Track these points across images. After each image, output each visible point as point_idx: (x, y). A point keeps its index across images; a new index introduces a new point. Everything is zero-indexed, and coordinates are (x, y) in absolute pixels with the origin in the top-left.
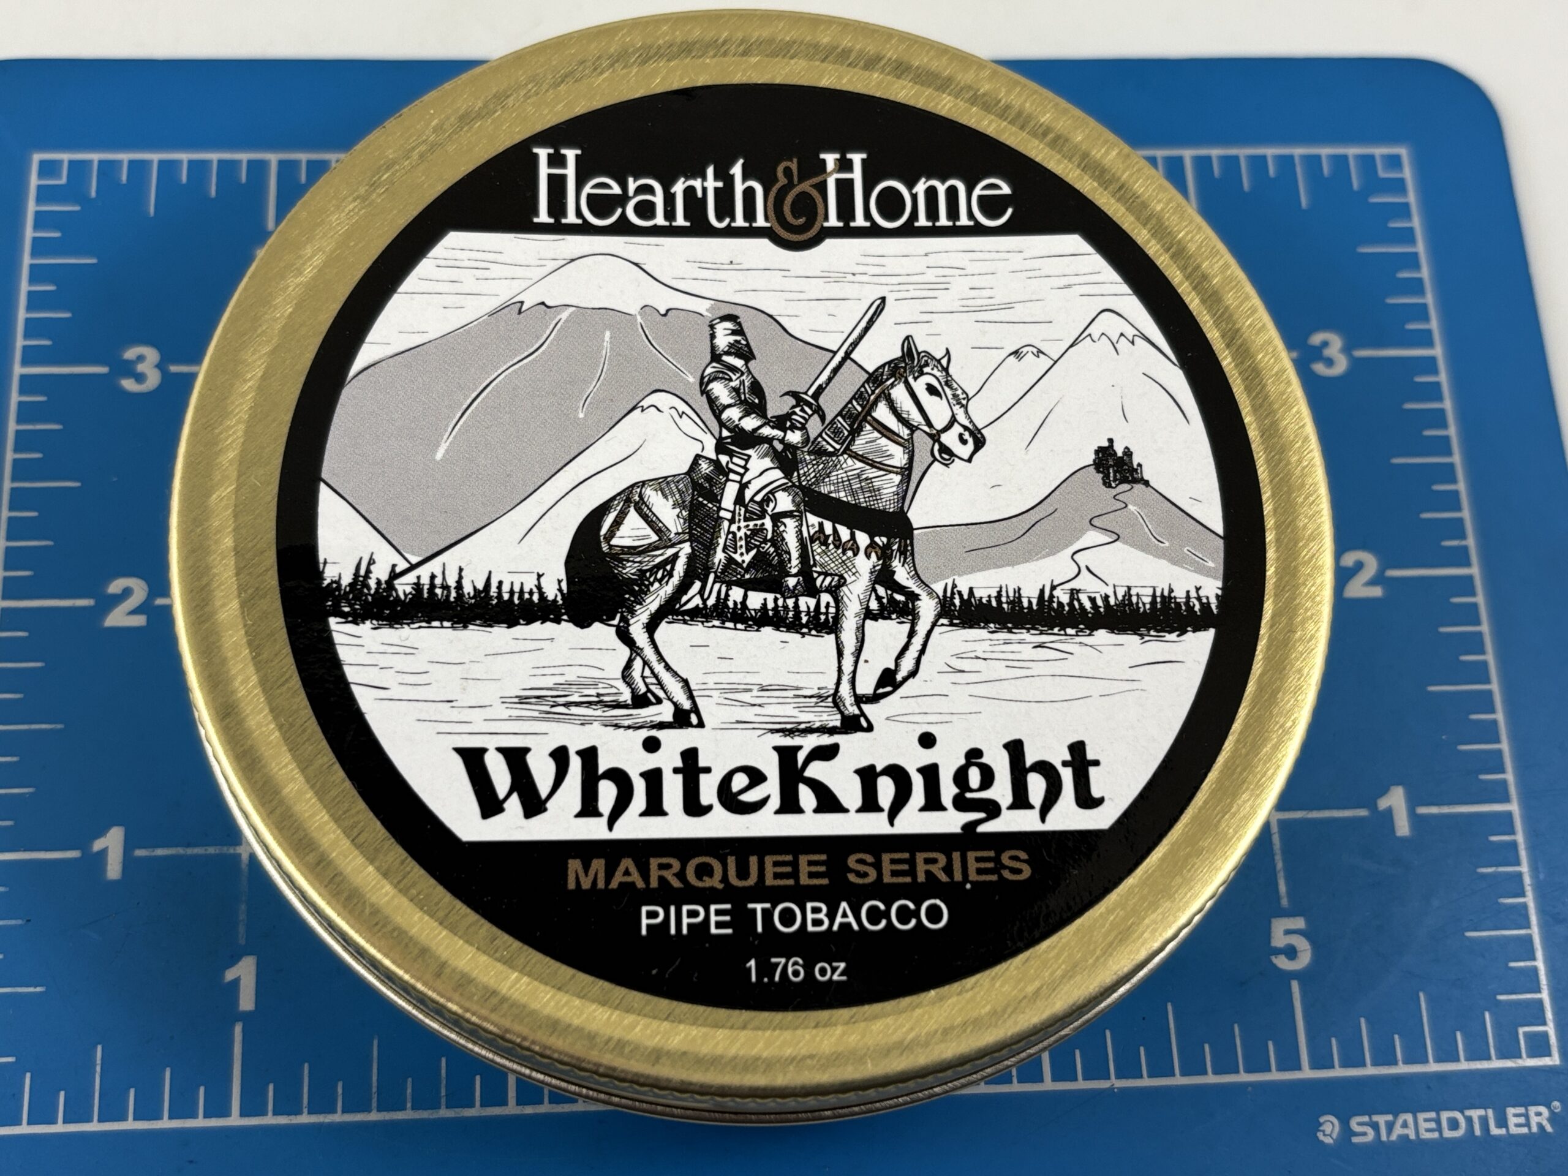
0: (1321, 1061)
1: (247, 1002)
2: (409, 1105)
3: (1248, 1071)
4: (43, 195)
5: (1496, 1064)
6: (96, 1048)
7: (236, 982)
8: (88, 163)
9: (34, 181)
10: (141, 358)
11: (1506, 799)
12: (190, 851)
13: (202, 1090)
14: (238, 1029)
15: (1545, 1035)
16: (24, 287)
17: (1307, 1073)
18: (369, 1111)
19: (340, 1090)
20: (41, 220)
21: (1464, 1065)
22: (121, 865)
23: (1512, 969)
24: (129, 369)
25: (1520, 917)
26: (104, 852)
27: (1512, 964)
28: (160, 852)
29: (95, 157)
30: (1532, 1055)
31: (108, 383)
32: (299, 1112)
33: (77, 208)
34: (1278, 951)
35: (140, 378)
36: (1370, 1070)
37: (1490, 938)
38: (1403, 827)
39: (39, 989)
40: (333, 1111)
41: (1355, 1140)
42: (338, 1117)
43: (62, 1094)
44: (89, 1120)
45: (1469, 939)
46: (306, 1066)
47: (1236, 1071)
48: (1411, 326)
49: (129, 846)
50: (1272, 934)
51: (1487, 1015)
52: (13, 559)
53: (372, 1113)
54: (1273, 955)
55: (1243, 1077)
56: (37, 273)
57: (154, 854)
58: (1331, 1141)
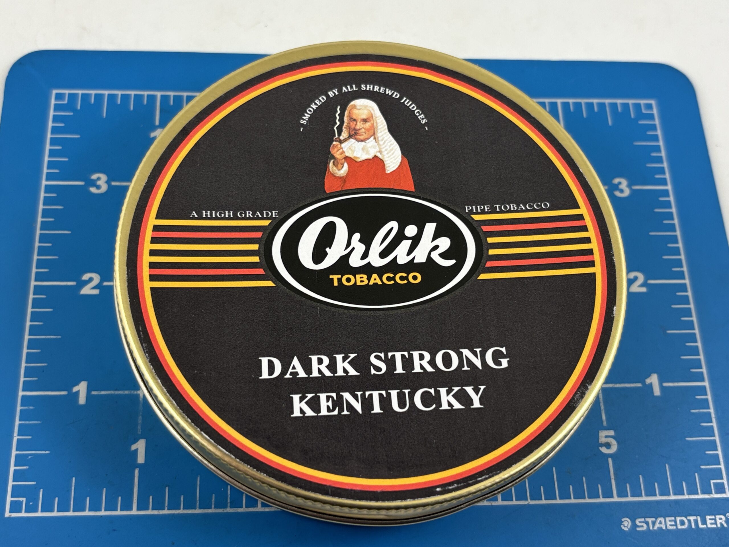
0: (622, 493)
1: (141, 459)
2: (213, 506)
3: (589, 498)
4: (57, 108)
5: (701, 496)
6: (72, 479)
7: (136, 451)
8: (77, 95)
9: (53, 102)
10: (99, 179)
11: (703, 380)
12: (117, 392)
13: (120, 498)
14: (137, 471)
15: (723, 484)
16: (48, 147)
17: (616, 499)
18: (195, 508)
19: (182, 499)
20: (56, 119)
21: (686, 497)
22: (86, 398)
23: (707, 454)
24: (93, 183)
25: (710, 432)
26: (78, 393)
27: (707, 452)
28: (103, 393)
29: (80, 92)
30: (717, 493)
31: (84, 190)
32: (163, 509)
33: (71, 114)
34: (602, 445)
35: (98, 187)
36: (644, 498)
37: (697, 441)
38: (657, 392)
39: (47, 452)
40: (179, 508)
41: (638, 529)
42: (181, 511)
43: (57, 499)
44: (68, 510)
45: (688, 441)
46: (167, 488)
47: (584, 498)
48: (657, 176)
49: (89, 390)
50: (600, 438)
51: (696, 474)
52: (40, 264)
53: (196, 510)
54: (600, 446)
55: (588, 500)
56: (53, 142)
57: (100, 393)
58: (627, 529)
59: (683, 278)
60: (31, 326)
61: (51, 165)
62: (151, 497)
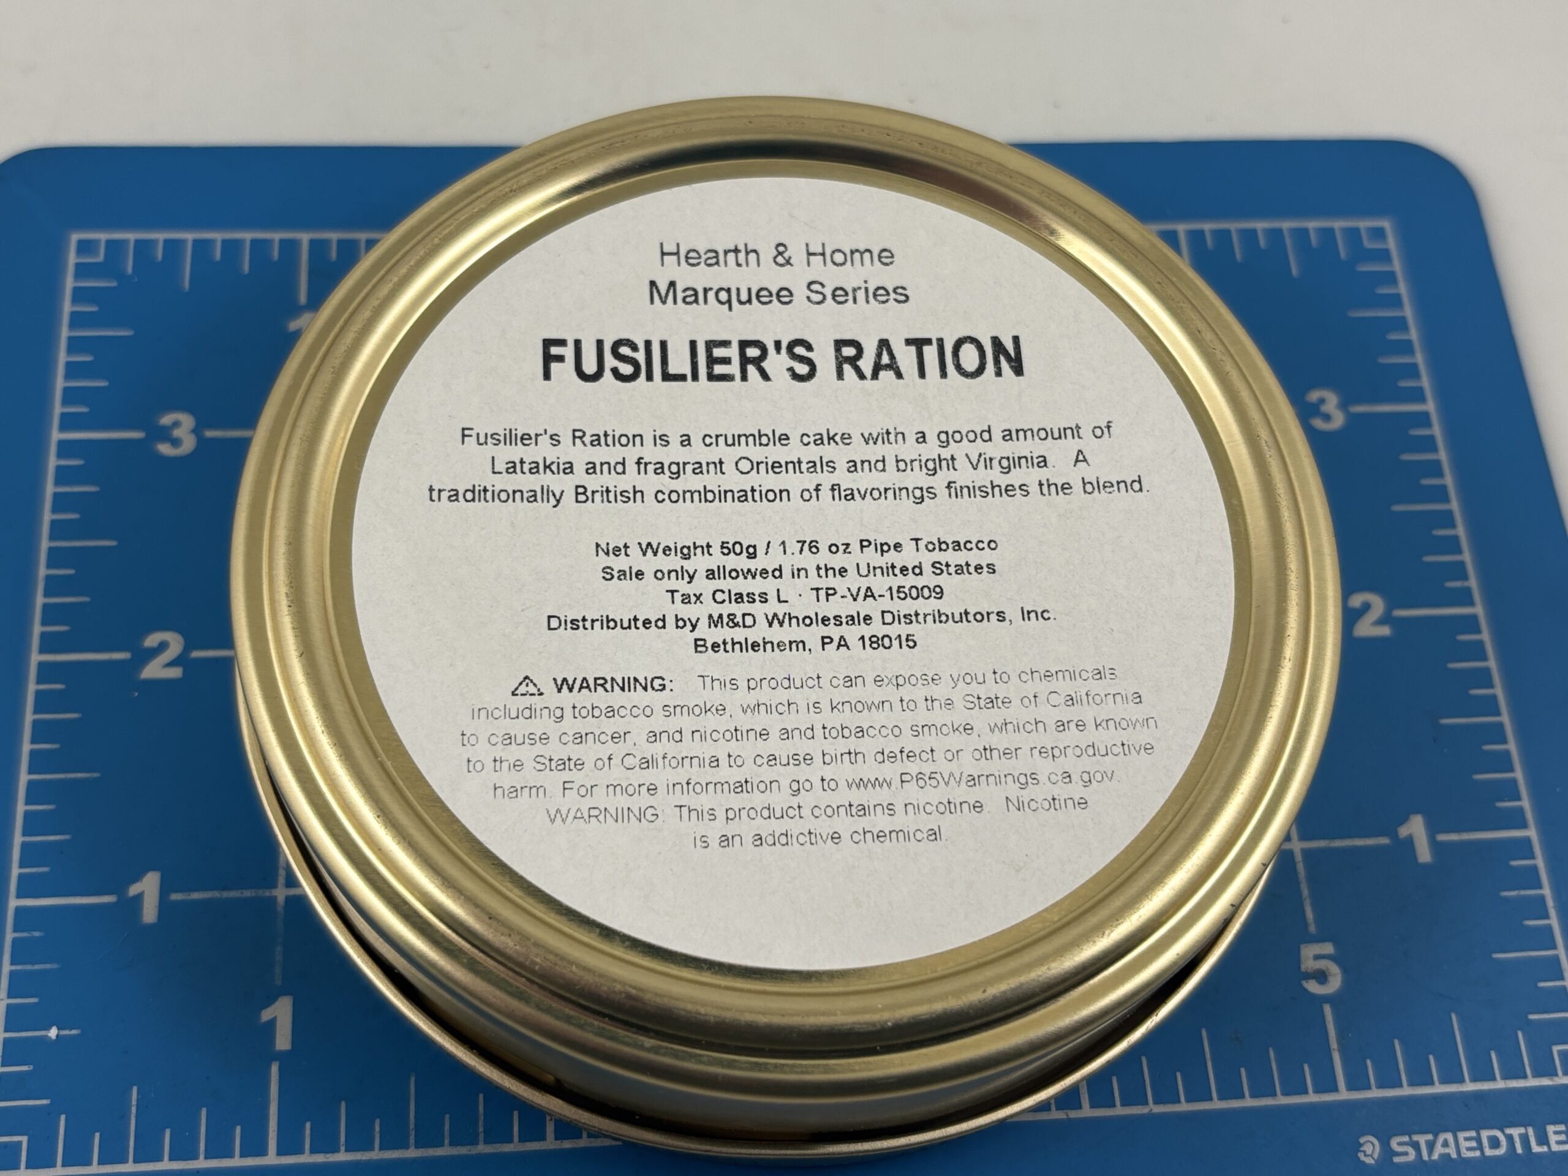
0: (1357, 1082)
1: (283, 1041)
2: (447, 1141)
3: (1286, 1093)
4: (82, 271)
5: (1532, 1082)
6: (131, 1089)
7: (272, 1023)
8: (123, 243)
9: (72, 259)
10: (176, 424)
11: (1524, 825)
12: (226, 894)
13: (238, 1129)
14: (275, 1069)
16: (62, 358)
17: (1344, 1094)
18: (407, 1147)
19: (377, 1128)
20: (79, 295)
21: (1500, 1084)
22: (157, 909)
23: (1542, 989)
24: (166, 435)
25: (1545, 938)
26: (139, 897)
27: (1541, 984)
28: (196, 896)
29: (131, 236)
31: (144, 448)
32: (336, 1150)
33: (114, 284)
34: (1308, 976)
35: (176, 442)
36: (1406, 1091)
37: (1517, 961)
38: (1424, 854)
39: (74, 1032)
40: (370, 1148)
41: (1396, 1160)
42: (375, 1155)
43: (97, 1135)
44: (124, 1161)
45: (1498, 960)
46: (343, 1104)
47: (1273, 1094)
48: (1403, 384)
49: (165, 890)
50: (1302, 959)
51: (1520, 1034)
52: (50, 615)
53: (410, 1150)
54: (1304, 980)
55: (1282, 1100)
56: (74, 345)
57: (189, 898)
58: (1373, 1162)
59: (1471, 603)
60: (32, 753)
61: (70, 397)
62: (308, 1125)
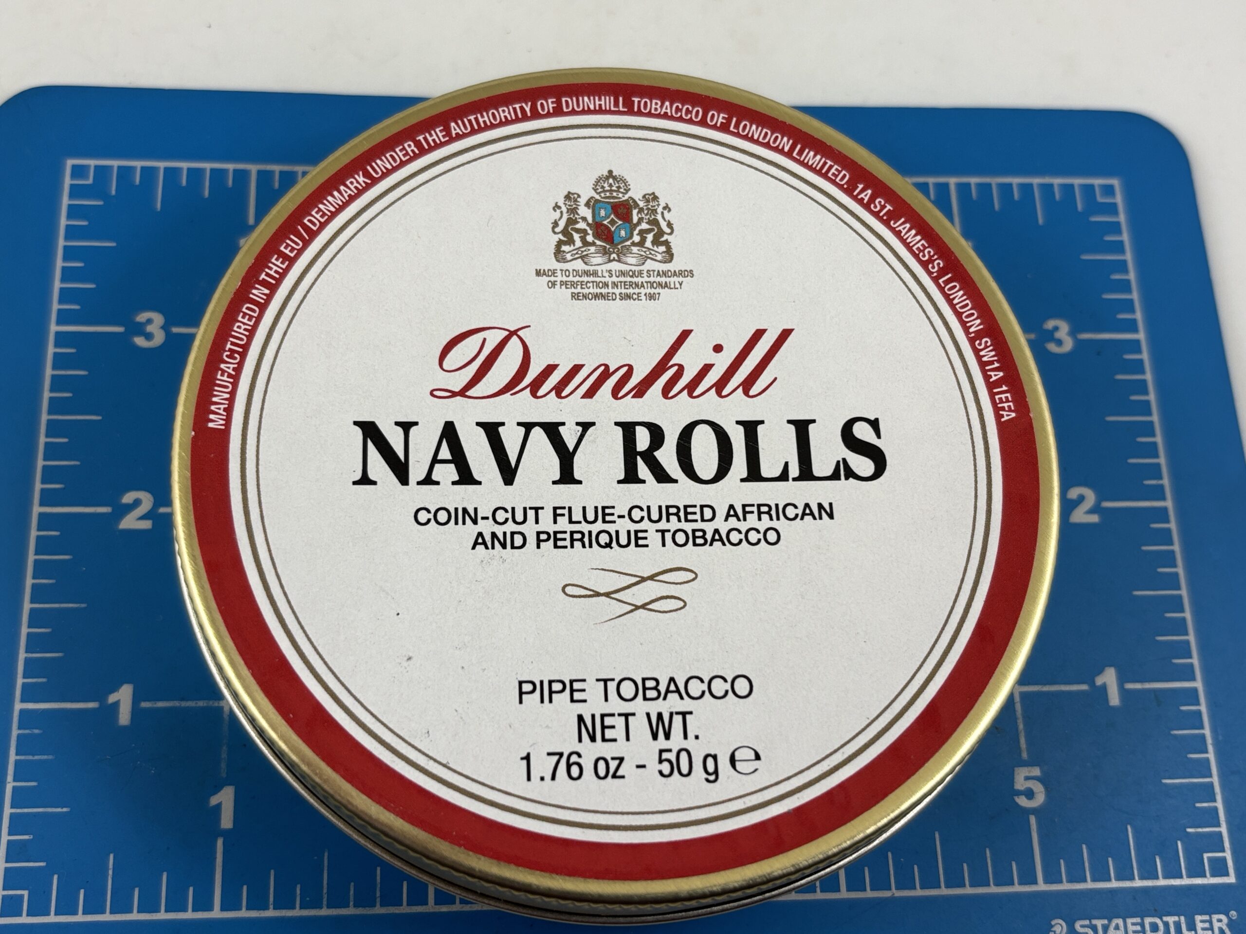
0: (1052, 877)
1: (227, 821)
2: (351, 903)
3: (997, 884)
4: (75, 192)
5: (1186, 881)
6: (109, 856)
7: (219, 806)
8: (108, 169)
9: (68, 181)
10: (150, 321)
11: (1193, 678)
12: (184, 704)
13: (191, 890)
14: (220, 843)
15: (1224, 860)
16: (59, 263)
17: (1042, 886)
18: (320, 907)
19: (298, 892)
20: (73, 212)
21: (1162, 882)
22: (130, 714)
23: (1199, 808)
24: (141, 330)
25: (1203, 768)
26: (117, 704)
27: (1198, 805)
28: (158, 705)
29: (115, 163)
30: (1213, 875)
31: (124, 341)
32: (266, 908)
33: (101, 203)
34: (1019, 793)
35: (149, 336)
36: (1090, 885)
37: (1181, 783)
38: (1114, 699)
39: (65, 810)
40: (293, 907)
42: (297, 912)
43: (82, 891)
44: (103, 912)
45: (1166, 784)
46: (272, 872)
47: (987, 885)
48: (1121, 316)
49: (136, 699)
50: (1015, 780)
51: (1179, 843)
52: (49, 477)
53: (323, 910)
54: (1016, 795)
55: (993, 889)
56: (68, 254)
57: (155, 706)
59: (1163, 498)
60: (34, 586)
61: (65, 296)
62: (245, 888)
